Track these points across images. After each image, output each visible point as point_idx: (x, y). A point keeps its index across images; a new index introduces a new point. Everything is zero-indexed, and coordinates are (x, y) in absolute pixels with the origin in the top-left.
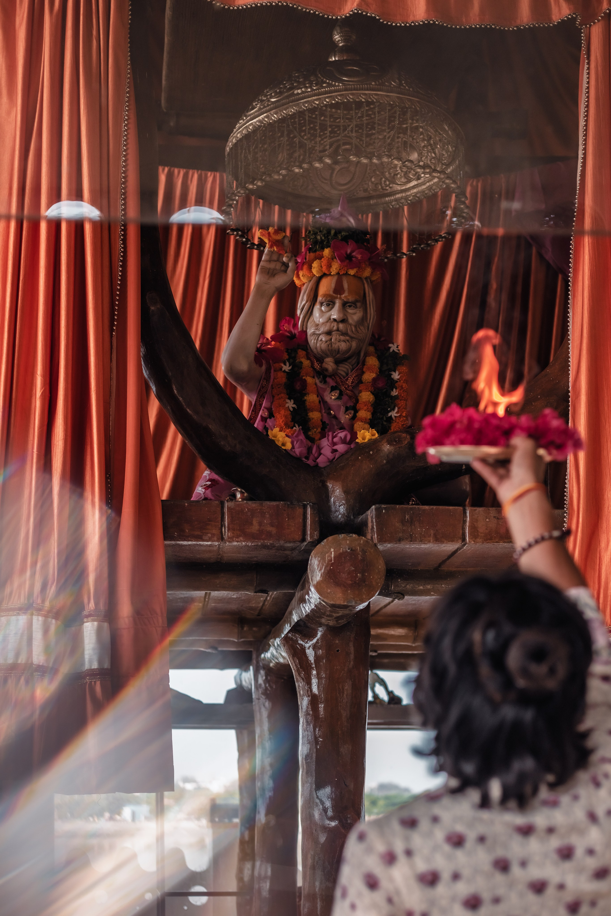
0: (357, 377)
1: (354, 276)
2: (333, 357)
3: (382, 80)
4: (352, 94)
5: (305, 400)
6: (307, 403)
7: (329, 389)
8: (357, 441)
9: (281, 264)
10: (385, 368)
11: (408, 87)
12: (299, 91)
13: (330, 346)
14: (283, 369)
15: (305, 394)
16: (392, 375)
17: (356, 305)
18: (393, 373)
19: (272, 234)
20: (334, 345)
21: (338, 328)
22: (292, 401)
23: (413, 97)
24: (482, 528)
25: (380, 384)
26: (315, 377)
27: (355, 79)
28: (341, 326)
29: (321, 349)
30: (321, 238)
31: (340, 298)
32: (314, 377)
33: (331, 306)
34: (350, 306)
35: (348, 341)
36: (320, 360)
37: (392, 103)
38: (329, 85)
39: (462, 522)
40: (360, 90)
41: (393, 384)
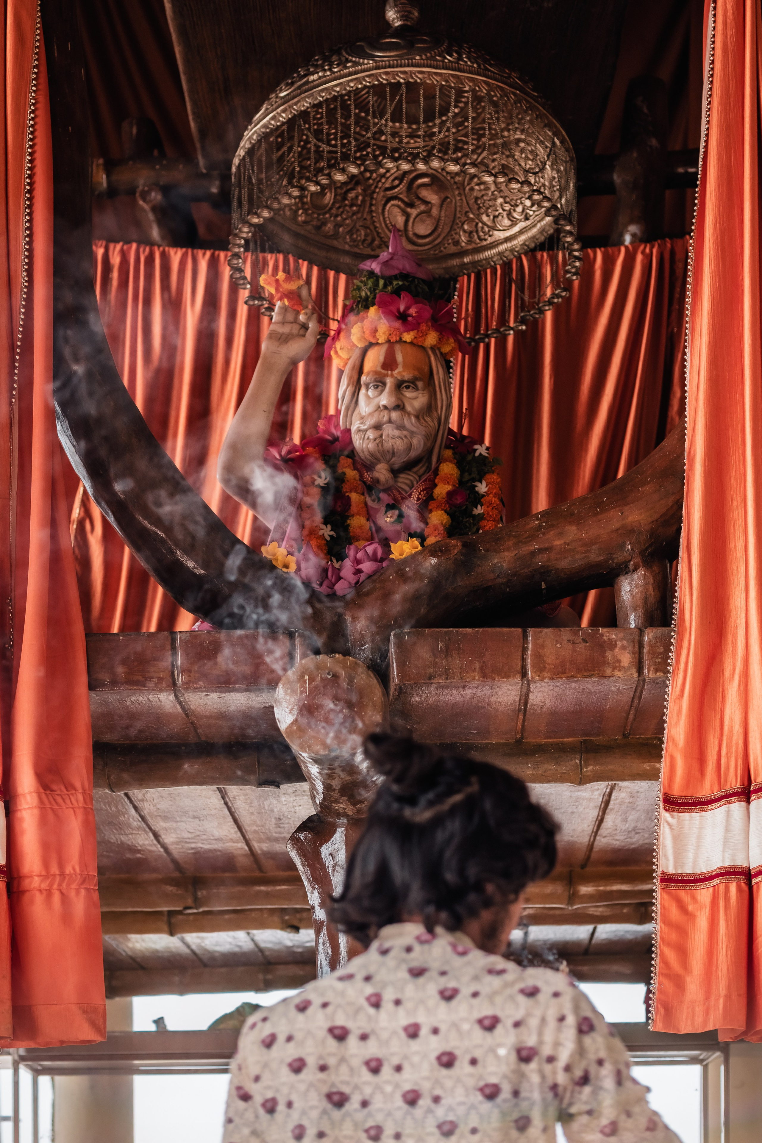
0: (425, 492)
1: (411, 343)
2: (388, 462)
3: (431, 54)
4: (386, 73)
5: (349, 525)
6: (351, 529)
7: (383, 509)
8: (391, 556)
9: (298, 327)
10: (466, 477)
11: (471, 62)
12: (316, 77)
13: (380, 445)
14: (316, 483)
15: (347, 517)
16: (476, 486)
17: (416, 385)
18: (478, 484)
19: (281, 282)
20: (385, 444)
21: (390, 418)
22: (329, 526)
23: (476, 74)
24: (550, 659)
25: (459, 500)
26: (365, 494)
27: (392, 54)
28: (395, 415)
29: (369, 452)
30: (366, 294)
31: (392, 376)
32: (363, 494)
33: (380, 388)
34: (407, 387)
35: (405, 436)
36: (370, 467)
37: (443, 83)
38: (355, 64)
39: (520, 650)
40: (397, 67)
41: (477, 499)
